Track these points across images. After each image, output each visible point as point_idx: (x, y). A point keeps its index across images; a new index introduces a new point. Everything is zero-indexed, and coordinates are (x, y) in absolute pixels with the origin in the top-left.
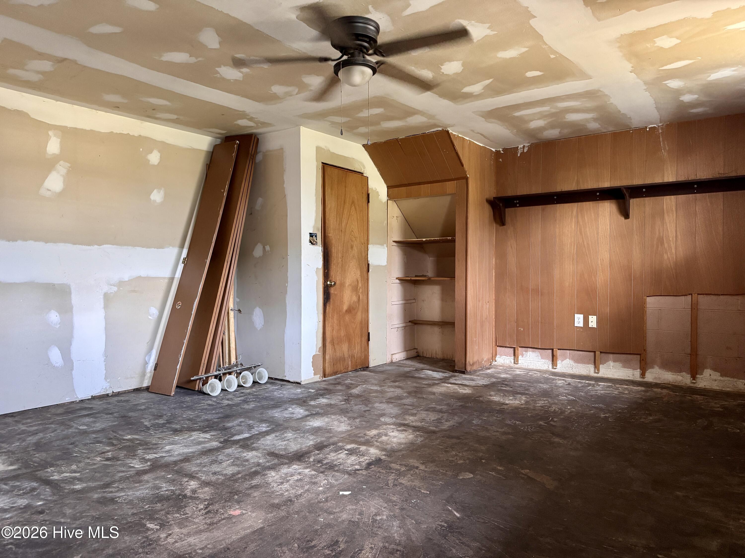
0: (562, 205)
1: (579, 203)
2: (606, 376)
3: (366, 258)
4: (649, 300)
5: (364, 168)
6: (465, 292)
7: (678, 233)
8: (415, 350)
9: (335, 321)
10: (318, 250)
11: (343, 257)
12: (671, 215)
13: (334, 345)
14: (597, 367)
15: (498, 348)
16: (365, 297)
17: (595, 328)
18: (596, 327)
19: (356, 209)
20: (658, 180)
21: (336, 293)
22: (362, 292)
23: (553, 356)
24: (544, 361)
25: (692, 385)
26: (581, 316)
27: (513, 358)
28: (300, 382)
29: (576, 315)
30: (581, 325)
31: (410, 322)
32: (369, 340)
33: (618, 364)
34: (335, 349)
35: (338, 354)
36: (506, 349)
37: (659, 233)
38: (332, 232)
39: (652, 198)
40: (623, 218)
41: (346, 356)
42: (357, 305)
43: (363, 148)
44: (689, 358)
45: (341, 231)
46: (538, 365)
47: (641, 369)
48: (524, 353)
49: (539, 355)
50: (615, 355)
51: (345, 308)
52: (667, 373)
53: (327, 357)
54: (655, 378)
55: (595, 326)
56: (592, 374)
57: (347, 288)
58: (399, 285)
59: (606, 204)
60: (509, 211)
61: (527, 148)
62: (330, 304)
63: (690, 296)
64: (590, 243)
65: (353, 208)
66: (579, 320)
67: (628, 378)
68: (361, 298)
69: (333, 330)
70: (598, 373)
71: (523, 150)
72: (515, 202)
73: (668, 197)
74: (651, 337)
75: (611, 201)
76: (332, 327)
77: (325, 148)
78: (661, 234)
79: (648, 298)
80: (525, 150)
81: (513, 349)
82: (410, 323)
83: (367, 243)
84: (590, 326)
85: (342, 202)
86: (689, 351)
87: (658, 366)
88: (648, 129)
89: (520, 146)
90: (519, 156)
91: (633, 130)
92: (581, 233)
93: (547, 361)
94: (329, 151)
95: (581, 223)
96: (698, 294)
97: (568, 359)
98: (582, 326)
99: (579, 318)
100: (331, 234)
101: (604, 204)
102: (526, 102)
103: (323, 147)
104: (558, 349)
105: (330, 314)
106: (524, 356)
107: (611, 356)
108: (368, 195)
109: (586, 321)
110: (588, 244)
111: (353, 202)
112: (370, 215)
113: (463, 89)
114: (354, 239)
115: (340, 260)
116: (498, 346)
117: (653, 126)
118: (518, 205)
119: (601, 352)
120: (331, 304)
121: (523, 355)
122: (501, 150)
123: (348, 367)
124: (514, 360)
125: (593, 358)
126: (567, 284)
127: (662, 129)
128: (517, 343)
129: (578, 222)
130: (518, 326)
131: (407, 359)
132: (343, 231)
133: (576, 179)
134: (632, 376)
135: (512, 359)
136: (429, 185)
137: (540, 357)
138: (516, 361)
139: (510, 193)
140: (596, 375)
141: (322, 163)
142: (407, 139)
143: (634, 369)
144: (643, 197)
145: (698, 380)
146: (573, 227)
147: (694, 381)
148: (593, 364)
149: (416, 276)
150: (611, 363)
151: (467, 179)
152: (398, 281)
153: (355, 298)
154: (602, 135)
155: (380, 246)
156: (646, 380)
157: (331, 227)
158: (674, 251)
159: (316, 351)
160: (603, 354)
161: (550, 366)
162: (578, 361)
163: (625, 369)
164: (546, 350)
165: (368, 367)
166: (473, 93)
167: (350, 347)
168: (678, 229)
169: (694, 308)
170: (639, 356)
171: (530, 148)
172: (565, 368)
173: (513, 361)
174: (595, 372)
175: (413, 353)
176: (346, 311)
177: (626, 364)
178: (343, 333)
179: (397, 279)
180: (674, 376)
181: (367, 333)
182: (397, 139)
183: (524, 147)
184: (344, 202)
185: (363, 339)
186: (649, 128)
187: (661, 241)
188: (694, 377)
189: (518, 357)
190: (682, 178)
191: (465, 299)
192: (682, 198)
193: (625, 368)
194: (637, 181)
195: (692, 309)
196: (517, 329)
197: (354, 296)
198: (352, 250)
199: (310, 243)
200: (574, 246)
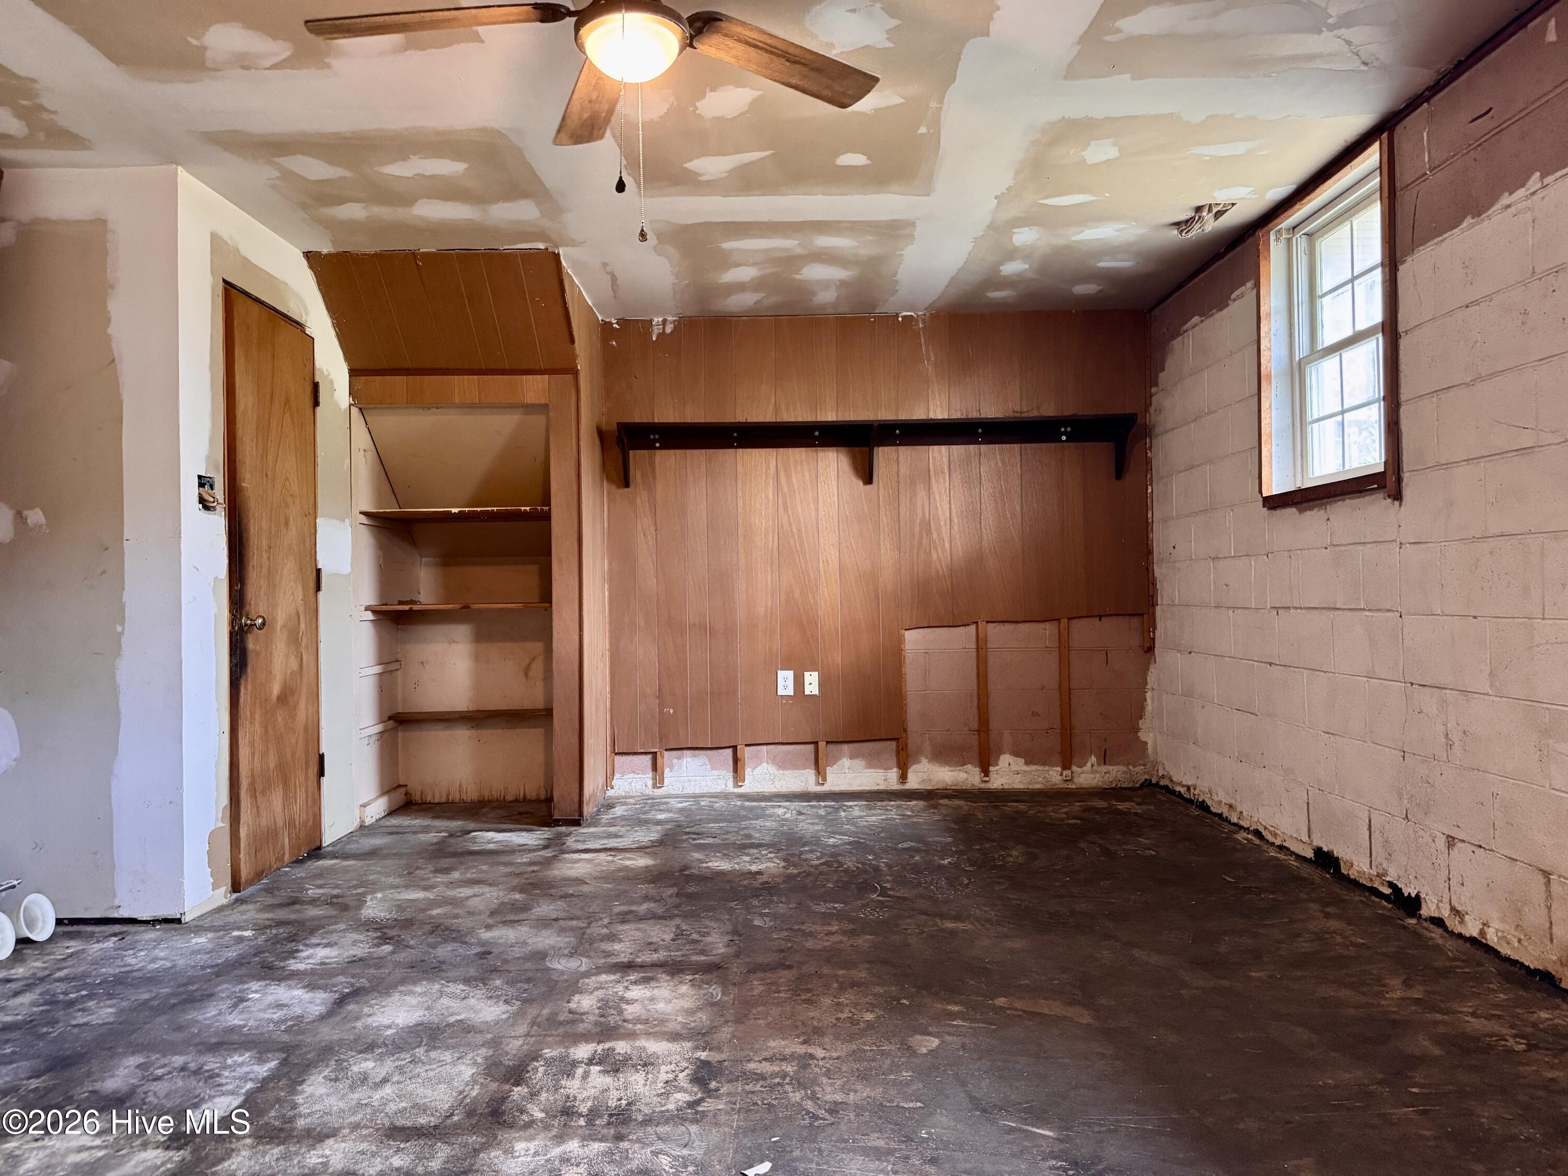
0: (749, 450)
1: (781, 450)
2: (837, 789)
3: (313, 552)
4: (908, 634)
5: (307, 314)
6: (577, 633)
7: (954, 513)
8: (403, 790)
9: (257, 727)
10: (218, 522)
11: (270, 548)
12: (942, 480)
13: (256, 797)
14: (820, 771)
15: (619, 760)
16: (313, 657)
17: (815, 695)
18: (817, 693)
19: (293, 419)
20: (919, 414)
21: (258, 648)
22: (307, 646)
23: (736, 760)
24: (716, 773)
25: (983, 786)
26: (790, 674)
27: (650, 775)
28: (179, 916)
29: (779, 672)
30: (790, 692)
31: (390, 718)
32: (321, 773)
33: (859, 763)
34: (258, 807)
35: (264, 819)
36: (635, 758)
37: (924, 514)
38: (248, 476)
39: (910, 447)
40: (861, 483)
41: (280, 823)
42: (299, 681)
43: (304, 262)
44: (977, 736)
45: (267, 475)
46: (704, 784)
47: (899, 767)
48: (675, 761)
49: (707, 762)
50: (852, 746)
51: (276, 690)
52: (943, 769)
53: (243, 833)
54: (923, 781)
55: (816, 691)
56: (813, 788)
57: (278, 633)
58: (369, 625)
59: (831, 454)
60: (637, 457)
61: (672, 326)
62: (247, 681)
63: (974, 627)
64: (803, 530)
65: (287, 415)
66: (785, 682)
67: (877, 788)
68: (304, 661)
69: (253, 754)
70: (823, 784)
71: (664, 329)
72: (652, 437)
73: (936, 448)
74: (913, 708)
75: (840, 449)
76: (252, 744)
77: (229, 241)
78: (927, 515)
79: (907, 632)
80: (669, 329)
81: (650, 756)
82: (391, 722)
83: (312, 514)
84: (807, 692)
85: (268, 396)
86: (975, 726)
87: (926, 757)
88: (900, 319)
89: (656, 320)
90: (654, 339)
91: (874, 317)
92: (786, 509)
93: (724, 772)
94: (238, 250)
95: (785, 489)
96: (987, 622)
97: (765, 764)
98: (792, 694)
99: (785, 679)
100: (248, 482)
101: (827, 453)
102: (773, 220)
103: (226, 238)
104: (746, 745)
105: (248, 709)
106: (676, 767)
107: (845, 748)
108: (316, 386)
109: (799, 683)
110: (799, 530)
111: (287, 401)
112: (318, 440)
113: (691, 160)
114: (290, 501)
115: (265, 556)
116: (616, 754)
117: (909, 314)
118: (658, 445)
119: (828, 742)
120: (249, 680)
121: (672, 767)
122: (614, 321)
123: (283, 855)
124: (654, 779)
125: (813, 756)
126: (761, 610)
127: (924, 322)
128: (661, 740)
129: (778, 488)
130: (662, 705)
131: (391, 813)
132: (270, 474)
133: (773, 400)
134: (882, 782)
135: (648, 778)
136: (475, 377)
137: (709, 766)
138: (658, 781)
139: (638, 417)
140: (819, 789)
141: (224, 281)
142: (441, 258)
143: (887, 769)
144: (894, 444)
145: (993, 775)
146: (771, 496)
147: (987, 779)
148: (813, 767)
149: (401, 603)
150: (846, 762)
151: (575, 373)
152: (370, 616)
153: (294, 664)
154: (819, 319)
155: (337, 522)
156: (908, 786)
157: (248, 462)
158: (947, 545)
159: (217, 820)
160: (831, 746)
161: (730, 783)
162: (782, 765)
163: (873, 770)
164: (721, 751)
165: (319, 848)
166: (701, 175)
167: (286, 798)
168: (953, 507)
169: (981, 645)
170: (894, 744)
171: (678, 325)
172: (760, 782)
173: (650, 783)
174: (818, 784)
175: (399, 796)
176: (278, 698)
177: (873, 761)
178: (272, 762)
179: (367, 609)
180: (955, 774)
181: (317, 757)
182: (414, 254)
183: (664, 322)
184: (272, 397)
185: (310, 771)
186: (903, 317)
187: (926, 526)
188: (986, 772)
189: (663, 773)
190: (957, 415)
191: (577, 651)
192: (958, 450)
193: (870, 767)
194: (885, 414)
195: (977, 648)
196: (661, 712)
197: (293, 657)
198: (287, 529)
199: (201, 506)
200: (774, 533)
